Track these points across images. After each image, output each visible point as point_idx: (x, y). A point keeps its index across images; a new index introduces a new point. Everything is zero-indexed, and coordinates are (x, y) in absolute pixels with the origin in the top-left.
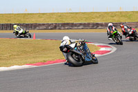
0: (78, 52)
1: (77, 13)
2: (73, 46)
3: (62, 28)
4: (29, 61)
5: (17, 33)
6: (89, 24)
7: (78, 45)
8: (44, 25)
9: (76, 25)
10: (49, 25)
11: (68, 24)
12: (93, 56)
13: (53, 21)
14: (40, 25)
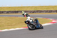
0: (33, 24)
1: (43, 6)
2: (31, 21)
3: (37, 12)
4: (23, 26)
5: (23, 15)
6: (48, 11)
7: (33, 20)
8: (29, 11)
9: (42, 11)
10: (31, 11)
11: (39, 11)
12: (41, 25)
13: (33, 10)
14: (27, 11)
